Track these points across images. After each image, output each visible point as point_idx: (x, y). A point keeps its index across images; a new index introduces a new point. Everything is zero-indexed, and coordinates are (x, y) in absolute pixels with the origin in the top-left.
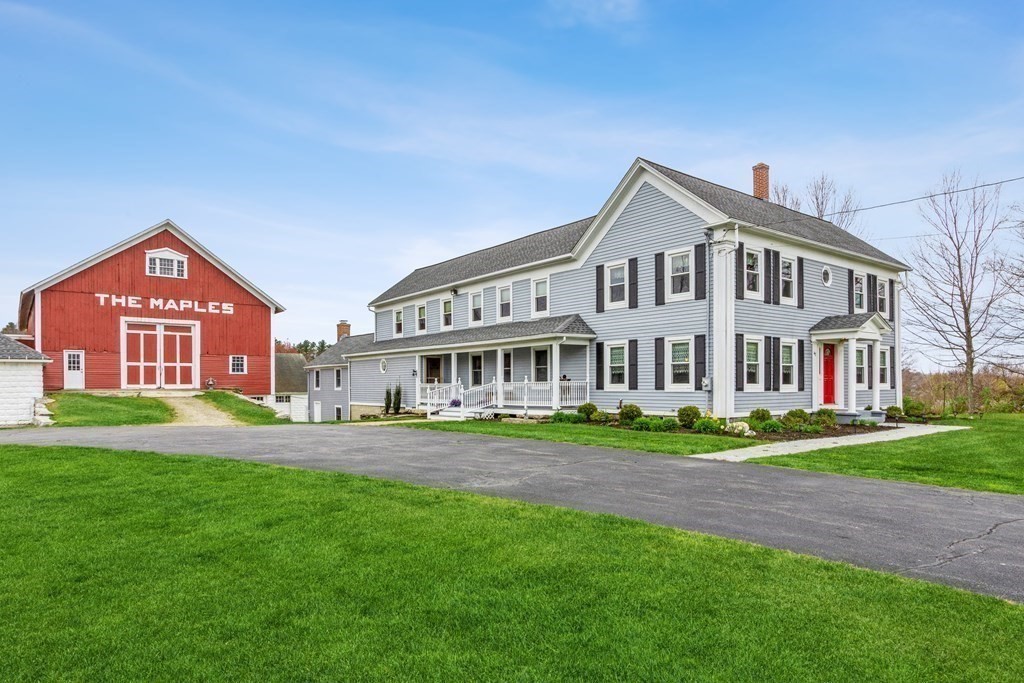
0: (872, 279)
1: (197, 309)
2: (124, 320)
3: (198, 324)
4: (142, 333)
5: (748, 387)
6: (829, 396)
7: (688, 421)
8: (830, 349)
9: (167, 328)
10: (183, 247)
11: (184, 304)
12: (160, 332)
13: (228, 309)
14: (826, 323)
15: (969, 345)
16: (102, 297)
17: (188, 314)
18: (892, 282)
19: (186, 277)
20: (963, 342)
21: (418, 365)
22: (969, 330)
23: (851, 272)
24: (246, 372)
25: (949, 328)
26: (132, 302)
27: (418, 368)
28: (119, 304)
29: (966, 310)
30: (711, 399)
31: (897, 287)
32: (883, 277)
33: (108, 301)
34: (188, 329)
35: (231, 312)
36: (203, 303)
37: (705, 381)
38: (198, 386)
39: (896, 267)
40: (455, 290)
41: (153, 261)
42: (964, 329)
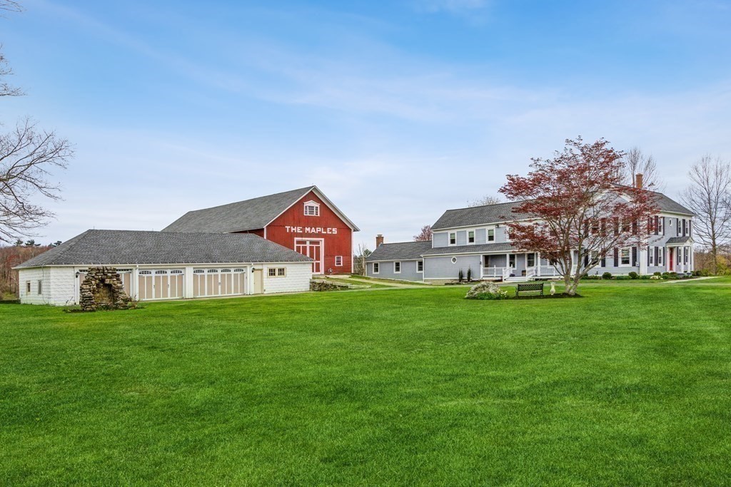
0: (684, 220)
1: (323, 232)
2: (296, 239)
3: (323, 239)
4: (315, 246)
5: (651, 265)
6: (671, 268)
7: (633, 276)
8: (671, 249)
9: (311, 242)
10: (318, 200)
11: (319, 230)
12: (308, 245)
13: (335, 231)
14: (671, 240)
15: (714, 242)
16: (288, 227)
17: (319, 235)
18: (690, 221)
19: (319, 215)
20: (711, 241)
21: (482, 259)
22: (714, 235)
23: (677, 219)
24: (342, 265)
25: (704, 234)
26: (299, 230)
27: (481, 261)
28: (294, 231)
29: (713, 224)
30: (639, 269)
31: (692, 223)
32: (687, 219)
33: (290, 229)
34: (318, 243)
35: (336, 233)
36: (325, 230)
37: (637, 263)
38: (323, 273)
39: (691, 214)
40: (498, 225)
41: (306, 207)
42: (711, 234)
